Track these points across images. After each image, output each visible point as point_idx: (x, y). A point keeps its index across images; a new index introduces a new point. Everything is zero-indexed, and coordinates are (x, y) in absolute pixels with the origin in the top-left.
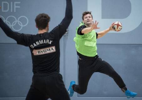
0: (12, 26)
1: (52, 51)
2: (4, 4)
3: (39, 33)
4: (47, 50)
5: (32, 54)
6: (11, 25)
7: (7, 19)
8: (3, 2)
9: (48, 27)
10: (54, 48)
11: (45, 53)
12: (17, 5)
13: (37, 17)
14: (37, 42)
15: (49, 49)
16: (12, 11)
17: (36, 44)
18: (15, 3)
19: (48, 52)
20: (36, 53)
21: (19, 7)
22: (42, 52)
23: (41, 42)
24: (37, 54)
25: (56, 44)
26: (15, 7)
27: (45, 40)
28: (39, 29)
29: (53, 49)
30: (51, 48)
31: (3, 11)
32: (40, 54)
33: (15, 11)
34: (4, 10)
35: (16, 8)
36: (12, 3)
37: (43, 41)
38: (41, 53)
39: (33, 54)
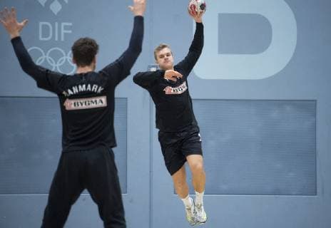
0: (58, 65)
1: (100, 105)
2: (43, 26)
3: (78, 72)
4: (92, 101)
5: (63, 108)
6: (56, 63)
7: (48, 54)
8: (41, 23)
9: (95, 62)
10: (104, 99)
11: (87, 107)
12: (66, 28)
13: (76, 44)
14: (74, 88)
15: (96, 101)
16: (56, 39)
17: (72, 90)
18: (63, 24)
19: (93, 105)
20: (70, 105)
21: (70, 32)
22: (82, 105)
23: (82, 88)
24: (73, 107)
25: (109, 92)
26: (63, 31)
27: (89, 86)
28: (78, 65)
29: (101, 102)
30: (98, 99)
31: (41, 39)
32: (77, 108)
33: (62, 39)
34: (43, 37)
35: (65, 34)
36: (57, 24)
37: (86, 87)
38: (80, 107)
39: (65, 107)
